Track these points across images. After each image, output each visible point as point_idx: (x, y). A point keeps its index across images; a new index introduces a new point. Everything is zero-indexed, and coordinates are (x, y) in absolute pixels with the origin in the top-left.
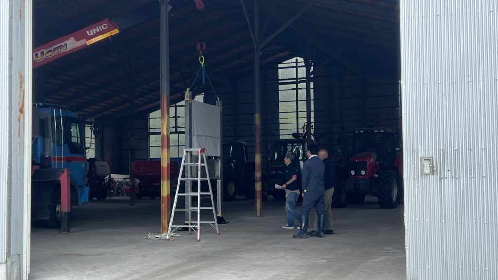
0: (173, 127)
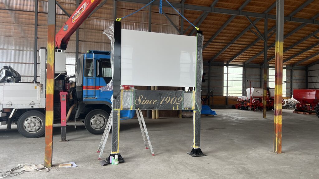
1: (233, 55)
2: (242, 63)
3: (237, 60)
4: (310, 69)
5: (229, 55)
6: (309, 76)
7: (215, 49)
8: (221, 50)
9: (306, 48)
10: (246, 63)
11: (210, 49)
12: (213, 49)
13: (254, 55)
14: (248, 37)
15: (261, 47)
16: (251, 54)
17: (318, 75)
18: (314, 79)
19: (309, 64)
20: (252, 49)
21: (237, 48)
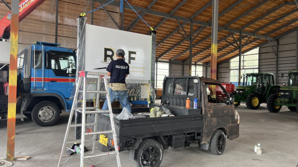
0: (242, 66)
1: (161, 53)
2: (168, 60)
3: (164, 57)
4: (220, 66)
5: (158, 52)
6: (219, 72)
10: (171, 60)
13: (179, 53)
14: (175, 37)
15: (184, 47)
16: (176, 53)
17: (225, 72)
18: (223, 75)
19: (219, 63)
20: (178, 48)
21: (166, 47)
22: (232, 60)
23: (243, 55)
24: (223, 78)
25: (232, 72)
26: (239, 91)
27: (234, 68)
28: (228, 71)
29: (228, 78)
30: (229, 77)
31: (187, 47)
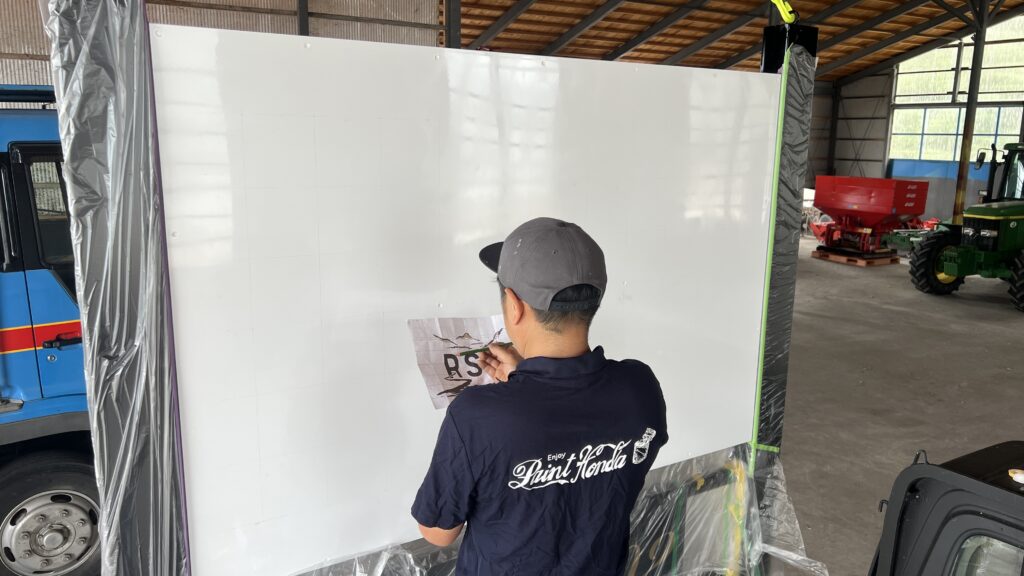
0: (948, 93)
1: (614, 43)
4: (845, 91)
5: (600, 42)
6: (841, 115)
7: (554, 19)
8: (578, 21)
9: (861, 22)
11: (536, 17)
12: (547, 18)
13: (687, 41)
15: (717, 15)
16: (678, 41)
17: (870, 115)
18: (858, 129)
19: (844, 77)
20: (688, 22)
21: (636, 17)
22: (904, 66)
23: (957, 42)
24: (858, 142)
25: (899, 115)
26: (977, 231)
27: (912, 101)
28: (883, 113)
29: (881, 143)
30: (885, 140)
31: (727, 17)
